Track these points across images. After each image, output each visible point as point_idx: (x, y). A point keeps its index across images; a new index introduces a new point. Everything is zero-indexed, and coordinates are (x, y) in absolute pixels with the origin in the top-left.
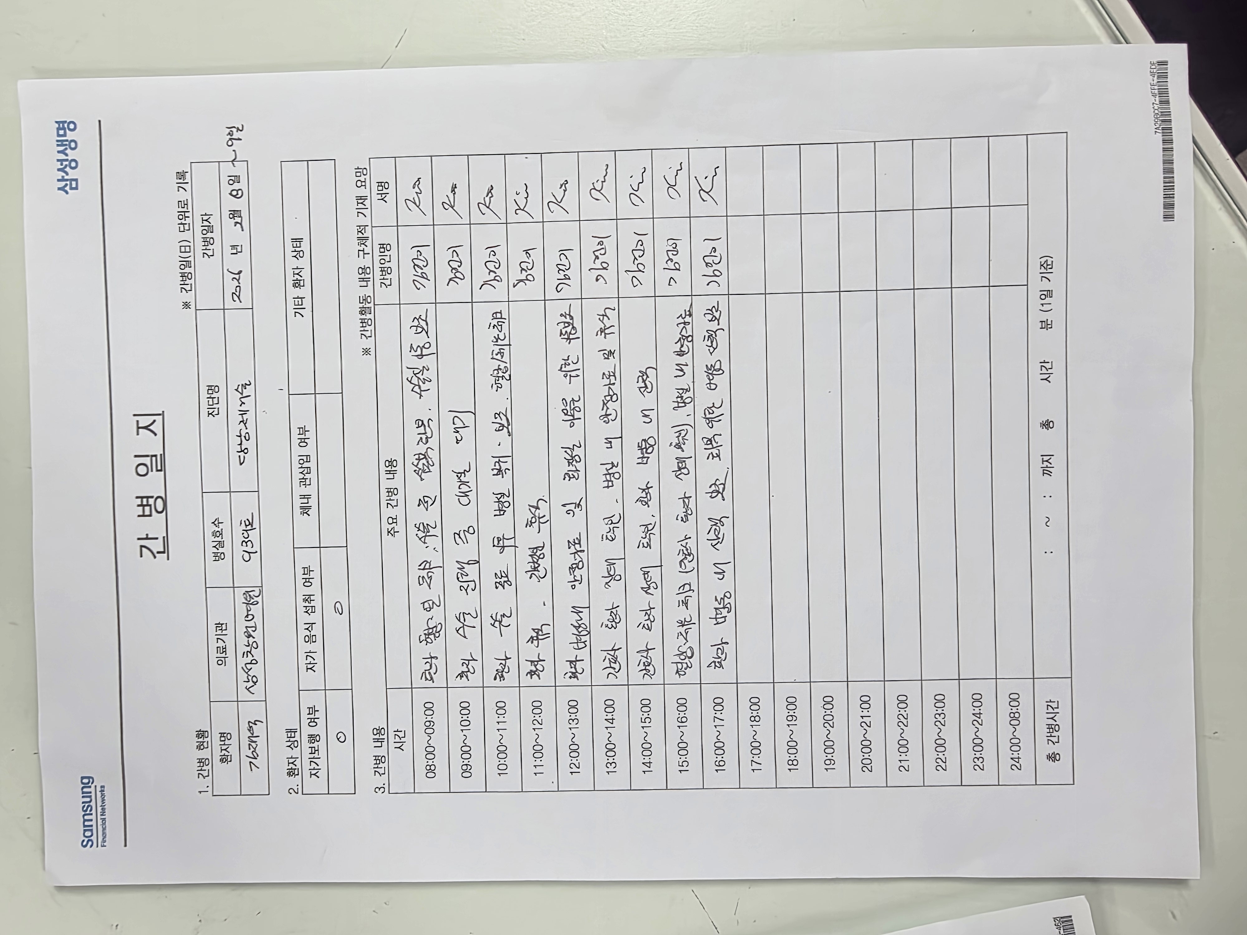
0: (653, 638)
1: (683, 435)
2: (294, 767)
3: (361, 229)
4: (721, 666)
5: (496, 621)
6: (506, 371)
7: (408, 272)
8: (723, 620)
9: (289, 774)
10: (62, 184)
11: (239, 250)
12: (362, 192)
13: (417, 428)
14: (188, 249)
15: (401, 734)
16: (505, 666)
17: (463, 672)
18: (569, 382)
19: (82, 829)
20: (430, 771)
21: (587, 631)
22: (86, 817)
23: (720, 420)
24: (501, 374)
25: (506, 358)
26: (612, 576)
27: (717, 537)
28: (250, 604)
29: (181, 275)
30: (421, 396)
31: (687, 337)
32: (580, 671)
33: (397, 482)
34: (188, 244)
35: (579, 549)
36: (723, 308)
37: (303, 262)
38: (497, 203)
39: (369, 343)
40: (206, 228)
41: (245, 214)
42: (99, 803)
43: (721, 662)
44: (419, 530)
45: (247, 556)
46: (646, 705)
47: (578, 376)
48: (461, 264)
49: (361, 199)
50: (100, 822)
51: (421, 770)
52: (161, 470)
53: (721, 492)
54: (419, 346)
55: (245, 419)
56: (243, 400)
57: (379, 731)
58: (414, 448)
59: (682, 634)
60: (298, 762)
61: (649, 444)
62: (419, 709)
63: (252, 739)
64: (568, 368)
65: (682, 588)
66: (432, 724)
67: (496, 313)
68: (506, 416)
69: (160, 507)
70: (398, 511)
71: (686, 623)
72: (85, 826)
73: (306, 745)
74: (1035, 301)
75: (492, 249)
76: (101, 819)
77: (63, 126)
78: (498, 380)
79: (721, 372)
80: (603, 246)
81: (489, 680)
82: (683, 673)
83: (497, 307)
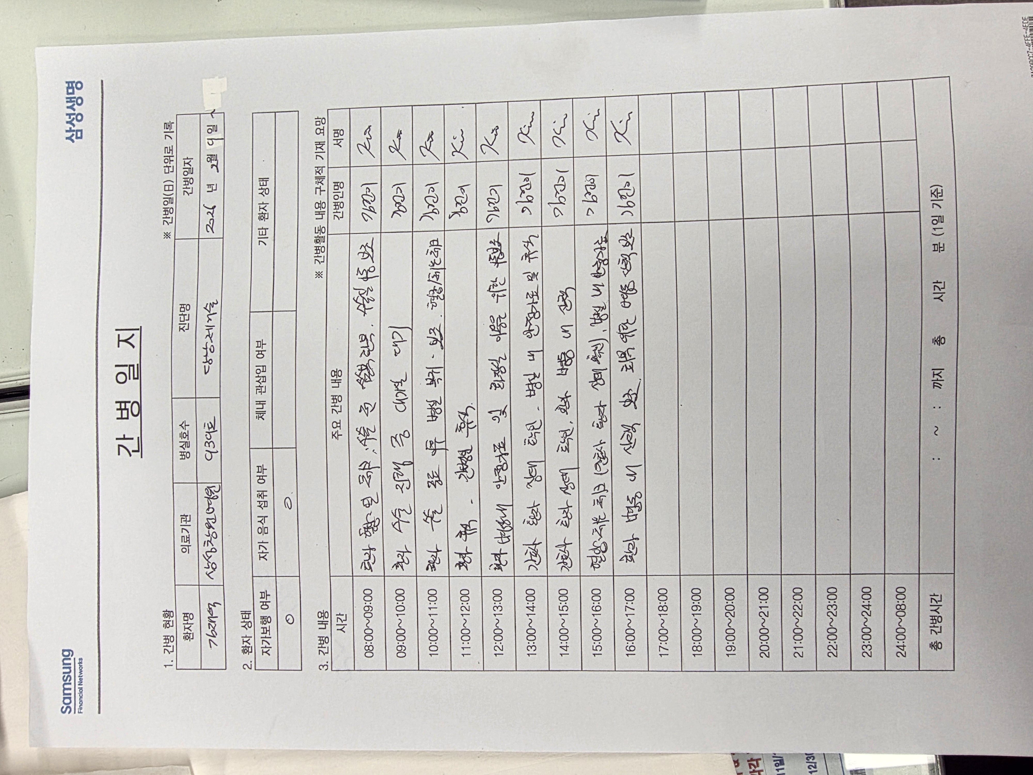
0: (570, 534)
1: (599, 349)
2: (248, 645)
3: (319, 170)
4: (632, 559)
5: (428, 516)
6: (441, 292)
7: (358, 207)
8: (634, 517)
9: (244, 652)
10: (69, 134)
11: (214, 188)
12: (321, 138)
13: (361, 342)
14: (171, 188)
15: (343, 618)
16: (436, 558)
17: (398, 563)
18: (496, 301)
19: (63, 696)
20: (369, 651)
21: (510, 527)
22: (66, 686)
23: (634, 335)
24: (436, 294)
25: (441, 280)
26: (533, 477)
27: (629, 442)
28: (212, 498)
29: (164, 209)
30: (365, 313)
31: (603, 261)
32: (504, 563)
33: (341, 391)
34: (171, 183)
35: (503, 452)
36: (636, 235)
37: (269, 199)
38: (436, 147)
39: (321, 268)
40: (187, 170)
41: (220, 159)
42: (78, 674)
43: (632, 557)
44: (360, 433)
45: (209, 456)
46: (563, 595)
47: (505, 295)
48: (404, 199)
49: (320, 144)
50: (78, 691)
51: (360, 651)
52: (137, 378)
53: (634, 401)
54: (365, 270)
55: (211, 334)
56: (210, 317)
57: (323, 614)
58: (358, 360)
59: (596, 530)
60: (252, 641)
61: (568, 357)
62: (359, 595)
63: (211, 619)
64: (496, 289)
65: (597, 488)
66: (371, 609)
67: (433, 241)
68: (439, 331)
69: (136, 412)
70: (342, 417)
71: (600, 520)
72: (64, 694)
73: (259, 625)
74: (927, 227)
75: (431, 186)
76: (79, 688)
77: (72, 85)
78: (433, 300)
79: (634, 291)
80: (529, 182)
81: (422, 571)
82: (597, 566)
83: (434, 236)
